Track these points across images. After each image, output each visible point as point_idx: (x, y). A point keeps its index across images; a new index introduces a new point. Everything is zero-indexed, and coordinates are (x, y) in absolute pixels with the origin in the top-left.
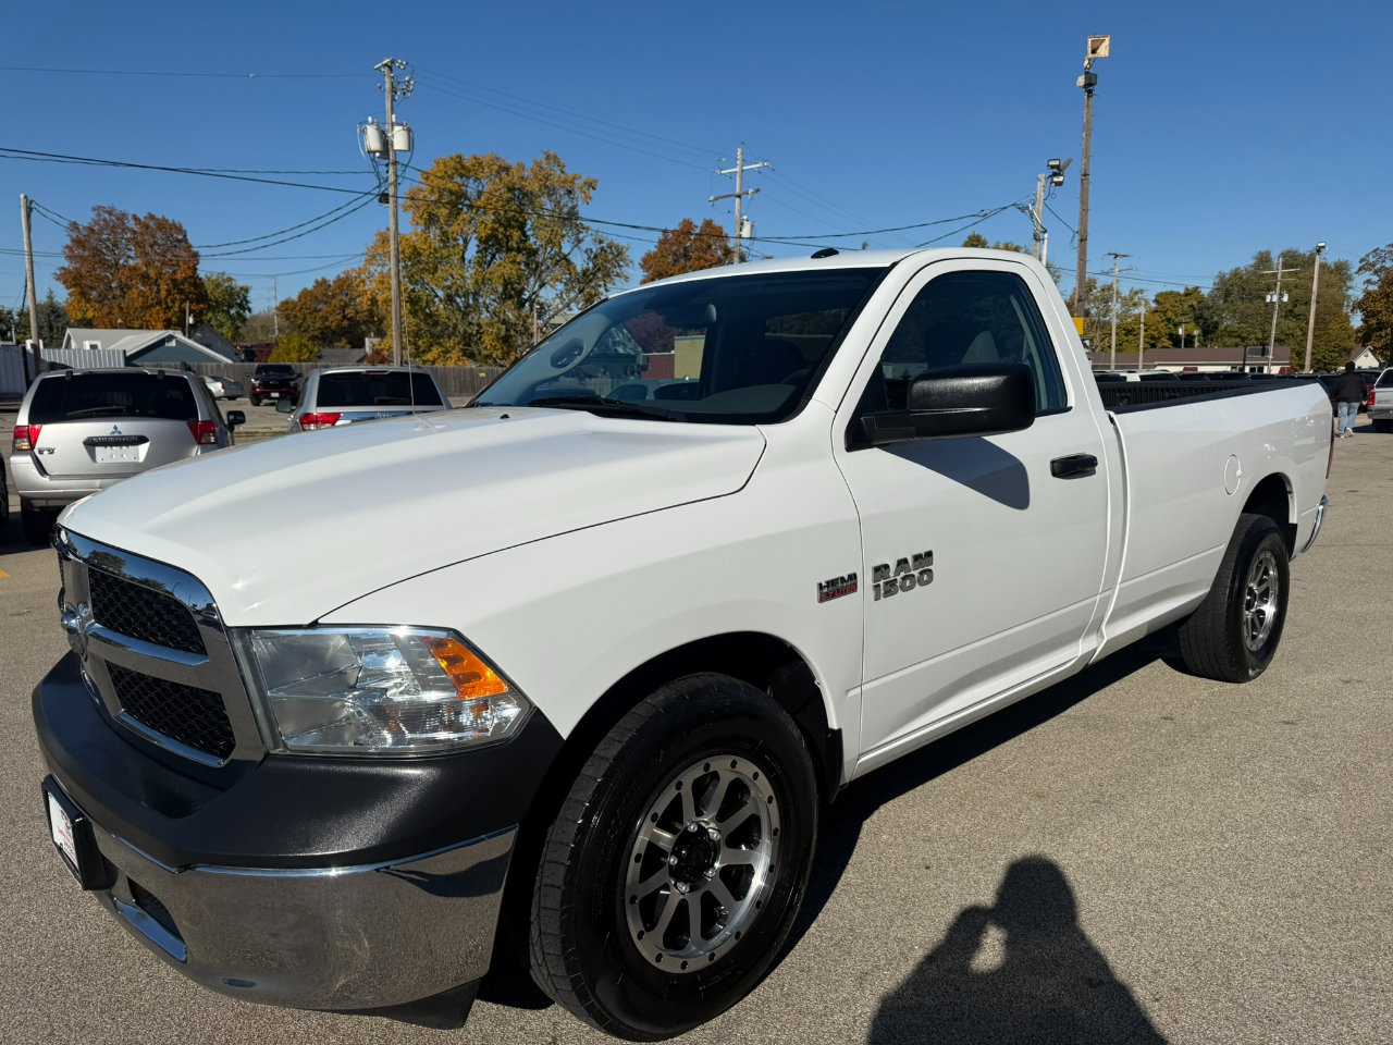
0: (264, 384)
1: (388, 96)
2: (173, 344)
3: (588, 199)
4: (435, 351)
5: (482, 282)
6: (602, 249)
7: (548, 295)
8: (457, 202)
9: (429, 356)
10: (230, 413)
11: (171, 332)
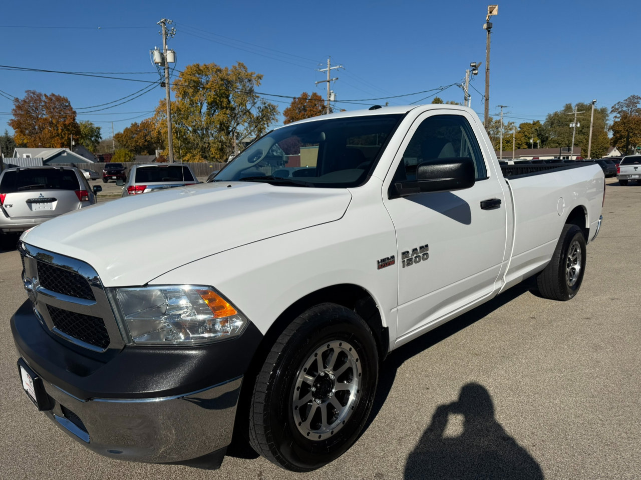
0: (109, 173)
1: (164, 36)
2: (65, 154)
3: (259, 84)
4: (189, 155)
5: (209, 123)
6: (266, 107)
7: (241, 128)
8: (197, 86)
9: (186, 158)
10: (94, 186)
11: (64, 149)
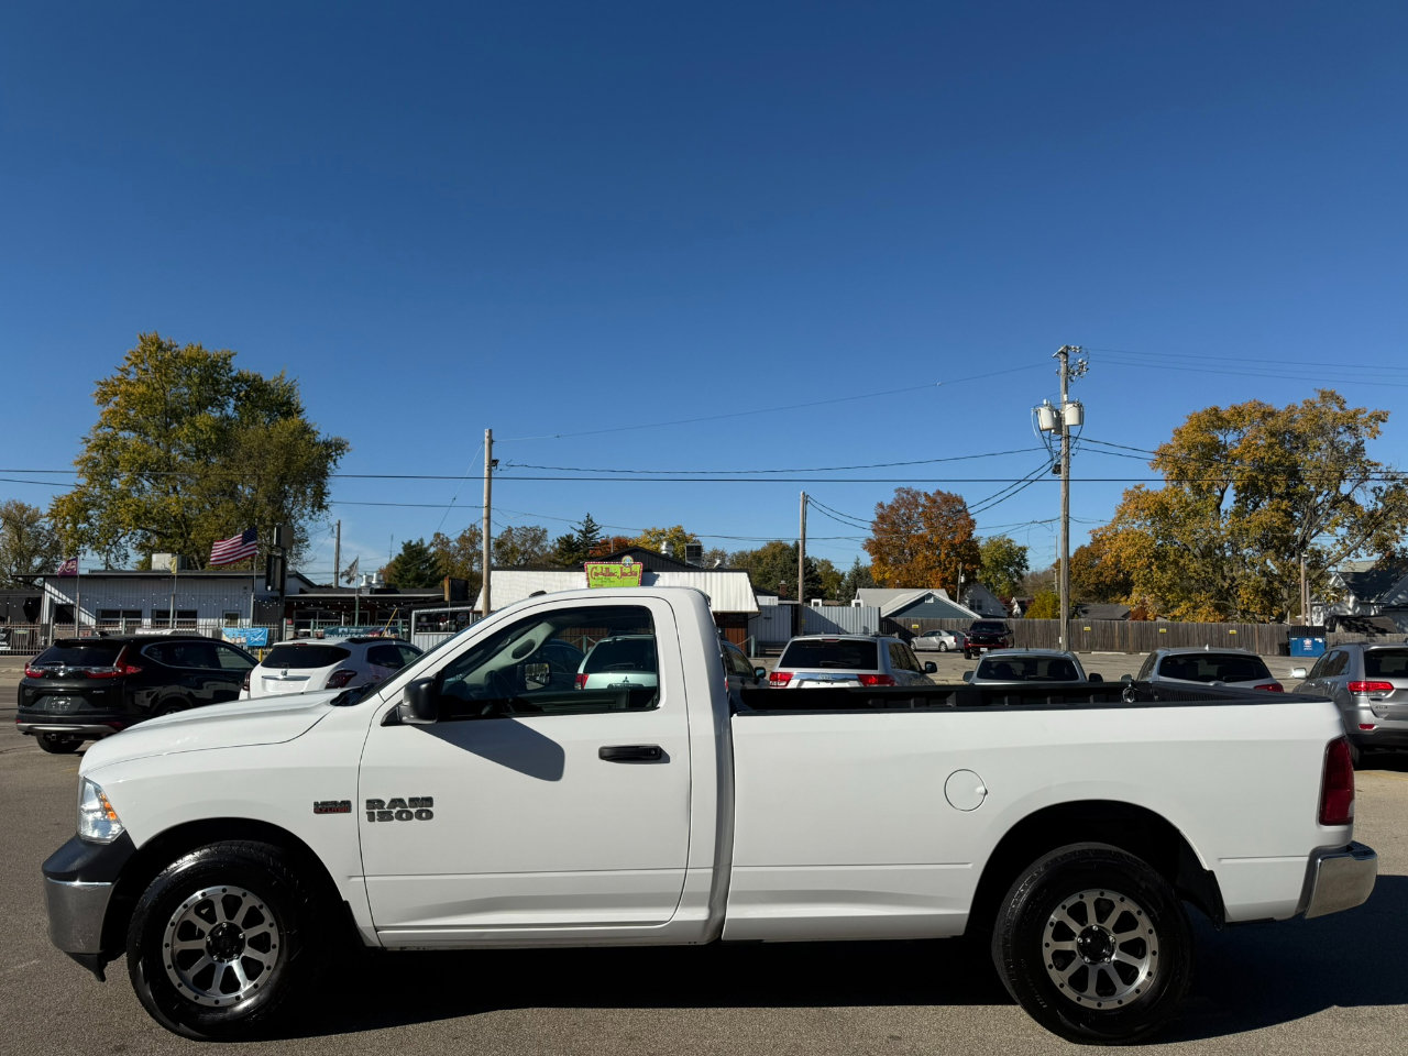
1: (1062, 379)
2: (931, 601)
3: (1375, 434)
4: (1184, 606)
5: (1237, 536)
6: (1396, 487)
7: (1324, 541)
9: (1177, 612)
11: (930, 591)
